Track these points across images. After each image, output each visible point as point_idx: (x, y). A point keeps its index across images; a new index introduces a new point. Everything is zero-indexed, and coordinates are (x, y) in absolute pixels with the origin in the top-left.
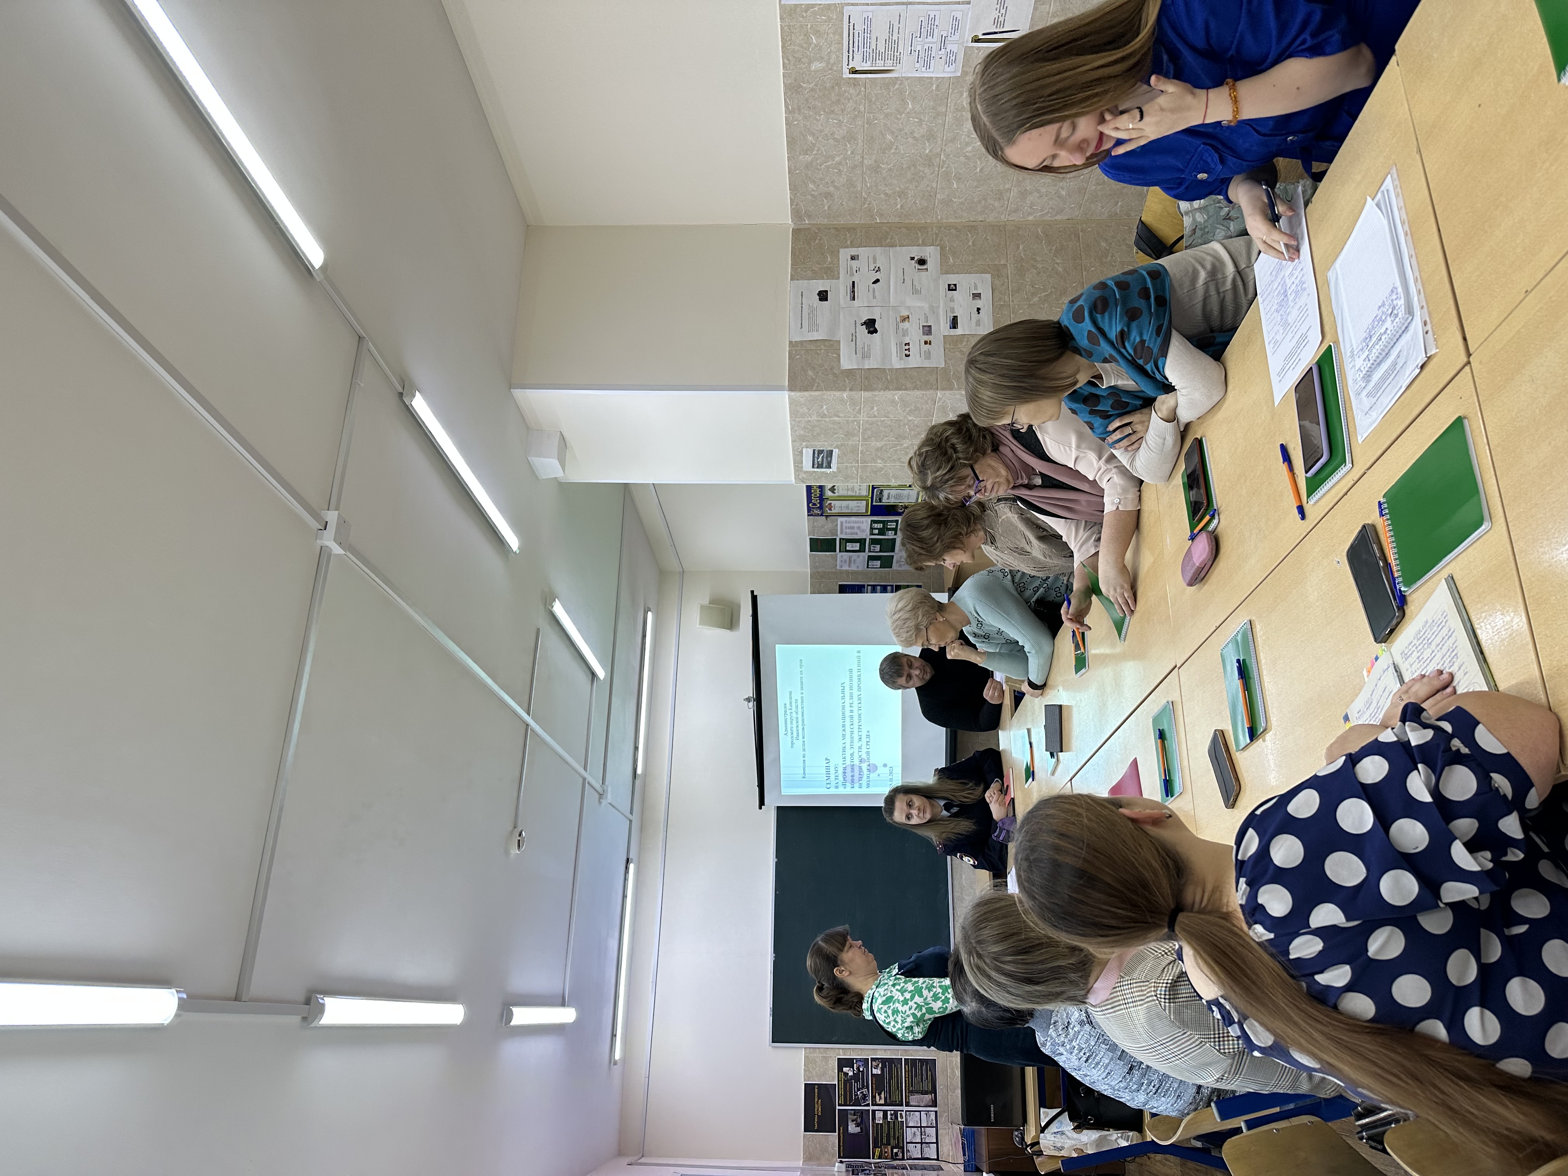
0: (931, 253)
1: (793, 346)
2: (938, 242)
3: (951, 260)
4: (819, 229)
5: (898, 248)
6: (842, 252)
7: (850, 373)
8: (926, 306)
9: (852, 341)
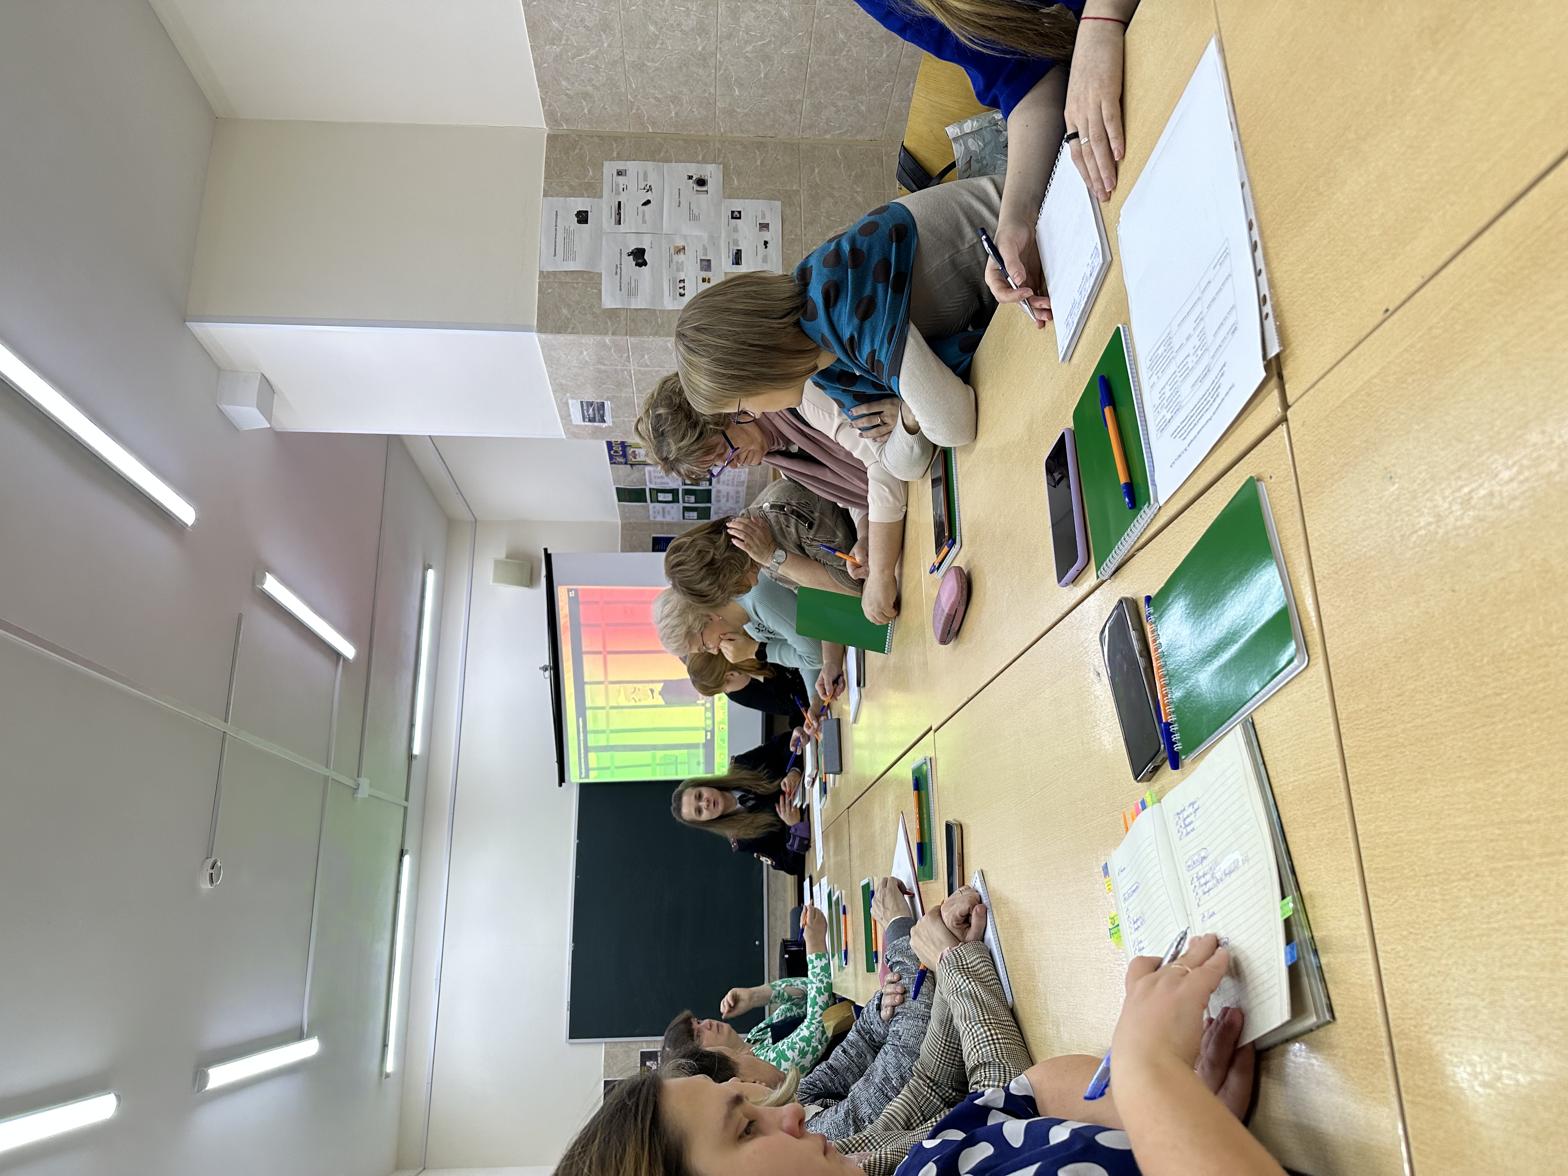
0: (712, 172)
1: (544, 277)
2: (721, 160)
3: (736, 182)
4: (579, 136)
5: (673, 164)
6: (607, 164)
7: (613, 313)
8: (705, 236)
9: (616, 274)
